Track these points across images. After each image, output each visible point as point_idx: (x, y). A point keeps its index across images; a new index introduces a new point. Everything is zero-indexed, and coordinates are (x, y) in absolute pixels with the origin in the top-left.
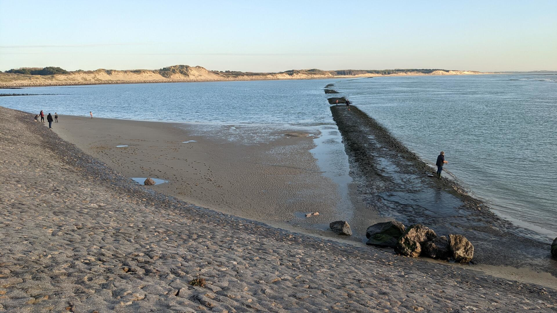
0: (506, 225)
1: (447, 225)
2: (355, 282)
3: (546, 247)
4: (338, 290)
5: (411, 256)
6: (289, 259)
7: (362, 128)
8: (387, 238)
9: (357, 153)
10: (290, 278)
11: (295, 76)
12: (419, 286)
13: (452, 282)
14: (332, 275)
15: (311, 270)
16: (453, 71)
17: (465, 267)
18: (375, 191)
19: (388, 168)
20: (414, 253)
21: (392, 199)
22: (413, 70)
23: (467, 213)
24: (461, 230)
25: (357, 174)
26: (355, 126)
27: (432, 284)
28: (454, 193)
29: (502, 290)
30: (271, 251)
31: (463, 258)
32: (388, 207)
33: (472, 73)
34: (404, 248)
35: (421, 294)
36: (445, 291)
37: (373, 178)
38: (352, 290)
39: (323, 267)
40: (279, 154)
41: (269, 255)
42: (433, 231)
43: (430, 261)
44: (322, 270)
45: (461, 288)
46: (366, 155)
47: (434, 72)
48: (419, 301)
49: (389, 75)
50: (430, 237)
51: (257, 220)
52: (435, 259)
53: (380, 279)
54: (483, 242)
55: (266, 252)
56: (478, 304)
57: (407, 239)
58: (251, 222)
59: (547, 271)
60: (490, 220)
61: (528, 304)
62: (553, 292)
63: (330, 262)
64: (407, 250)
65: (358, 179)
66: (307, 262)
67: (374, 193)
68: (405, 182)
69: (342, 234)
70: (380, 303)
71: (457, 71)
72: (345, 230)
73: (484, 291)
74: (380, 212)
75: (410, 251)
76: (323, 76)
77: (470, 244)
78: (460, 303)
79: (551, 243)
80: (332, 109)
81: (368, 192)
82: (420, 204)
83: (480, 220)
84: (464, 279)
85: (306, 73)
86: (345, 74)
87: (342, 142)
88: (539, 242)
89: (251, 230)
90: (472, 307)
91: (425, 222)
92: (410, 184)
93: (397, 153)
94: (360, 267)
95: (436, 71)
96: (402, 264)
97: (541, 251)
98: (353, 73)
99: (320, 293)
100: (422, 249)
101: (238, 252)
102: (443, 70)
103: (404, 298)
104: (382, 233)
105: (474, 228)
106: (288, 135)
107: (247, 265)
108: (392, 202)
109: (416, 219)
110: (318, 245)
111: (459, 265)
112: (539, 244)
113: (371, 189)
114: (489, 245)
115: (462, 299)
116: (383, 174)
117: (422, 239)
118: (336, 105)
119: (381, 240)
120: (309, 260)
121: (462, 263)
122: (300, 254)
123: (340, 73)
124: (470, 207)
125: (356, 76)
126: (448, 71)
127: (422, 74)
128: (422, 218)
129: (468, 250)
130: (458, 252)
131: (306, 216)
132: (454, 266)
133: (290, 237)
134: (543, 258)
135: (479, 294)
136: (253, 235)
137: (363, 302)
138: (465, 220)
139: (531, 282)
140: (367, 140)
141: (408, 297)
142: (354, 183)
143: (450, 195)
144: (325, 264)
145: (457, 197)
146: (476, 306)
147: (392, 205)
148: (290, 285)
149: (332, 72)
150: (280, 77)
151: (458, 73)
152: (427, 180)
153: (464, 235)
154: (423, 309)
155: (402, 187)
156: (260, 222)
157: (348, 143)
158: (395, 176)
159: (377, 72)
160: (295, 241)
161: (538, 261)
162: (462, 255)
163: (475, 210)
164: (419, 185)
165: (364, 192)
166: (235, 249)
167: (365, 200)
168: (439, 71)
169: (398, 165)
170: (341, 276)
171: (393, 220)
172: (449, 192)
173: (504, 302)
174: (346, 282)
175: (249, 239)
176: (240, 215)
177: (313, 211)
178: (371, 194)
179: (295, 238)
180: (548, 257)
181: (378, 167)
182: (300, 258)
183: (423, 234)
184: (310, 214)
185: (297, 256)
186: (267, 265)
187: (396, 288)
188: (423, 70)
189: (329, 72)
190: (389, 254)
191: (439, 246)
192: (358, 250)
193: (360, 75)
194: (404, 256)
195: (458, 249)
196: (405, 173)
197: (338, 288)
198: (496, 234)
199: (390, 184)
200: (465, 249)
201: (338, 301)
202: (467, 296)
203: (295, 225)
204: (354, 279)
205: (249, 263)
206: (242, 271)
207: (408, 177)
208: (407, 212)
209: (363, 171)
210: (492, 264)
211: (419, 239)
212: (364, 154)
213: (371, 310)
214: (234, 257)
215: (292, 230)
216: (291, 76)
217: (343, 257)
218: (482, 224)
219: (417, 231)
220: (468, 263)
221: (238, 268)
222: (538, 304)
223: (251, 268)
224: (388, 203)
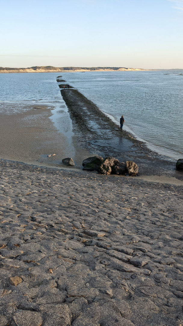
0: (155, 154)
1: (125, 156)
2: (75, 190)
3: (174, 164)
4: (65, 196)
5: (106, 174)
6: (37, 181)
7: (80, 103)
8: (94, 166)
9: (77, 118)
10: (37, 192)
11: (38, 70)
12: (109, 189)
13: (127, 186)
14: (62, 188)
15: (50, 187)
16: (129, 68)
17: (134, 178)
18: (87, 140)
19: (94, 126)
20: (108, 173)
21: (97, 144)
22: (108, 68)
23: (136, 149)
24: (132, 158)
25: (77, 131)
26: (75, 102)
27: (115, 187)
28: (129, 139)
29: (151, 188)
30: (26, 178)
31: (133, 173)
32: (94, 148)
33: (140, 70)
34: (102, 170)
35: (110, 193)
36: (122, 190)
37: (86, 133)
38: (73, 194)
39: (57, 184)
40: (30, 120)
41: (25, 180)
42: (117, 160)
43: (116, 176)
44: (56, 186)
45: (131, 188)
46: (82, 119)
47: (120, 69)
48: (108, 197)
49: (94, 71)
50: (116, 163)
51: (18, 161)
52: (119, 174)
53: (89, 187)
54: (143, 164)
55: (23, 178)
56: (138, 196)
57: (104, 165)
58: (14, 162)
59: (174, 177)
60: (147, 152)
61: (163, 194)
62: (176, 187)
63: (61, 181)
64: (104, 171)
65: (78, 133)
66: (48, 182)
67: (87, 141)
68: (103, 134)
69: (69, 165)
70: (87, 200)
71: (132, 68)
72: (71, 163)
73: (142, 189)
74: (90, 151)
75: (106, 171)
76: (55, 71)
77: (136, 165)
78: (129, 196)
79: (176, 162)
80: (61, 91)
81: (83, 140)
82: (111, 146)
83: (142, 153)
84: (133, 184)
85: (45, 68)
86: (68, 70)
87: (68, 112)
88: (170, 162)
89: (14, 167)
90: (135, 197)
91: (114, 155)
92: (106, 135)
93: (99, 117)
94: (78, 182)
96: (102, 179)
97: (171, 167)
98: (73, 69)
99: (54, 198)
100: (112, 170)
101: (5, 179)
102: (125, 68)
103: (100, 196)
104: (91, 163)
105: (139, 157)
106: (35, 108)
107: (11, 187)
108: (96, 145)
109: (109, 154)
110: (55, 172)
111: (131, 177)
112: (170, 163)
113: (85, 139)
114: (146, 165)
115: (130, 194)
116: (92, 130)
117: (112, 165)
118: (63, 89)
119: (90, 167)
120: (49, 181)
121: (132, 176)
122: (44, 178)
123: (65, 69)
124: (137, 146)
125: (75, 71)
127: (113, 70)
128: (113, 153)
129: (135, 169)
130: (130, 170)
131: (48, 156)
132: (128, 177)
133: (39, 169)
134: (172, 170)
135: (139, 191)
136: (15, 170)
137: (78, 201)
138: (134, 152)
139: (166, 183)
140: (82, 110)
141: (102, 195)
142: (75, 136)
143: (127, 140)
144: (59, 182)
145: (131, 141)
146: (137, 197)
147: (96, 147)
148: (37, 195)
149: (60, 68)
150: (28, 71)
151: (133, 70)
152: (115, 132)
153: (134, 161)
154: (110, 201)
155: (102, 137)
156: (20, 161)
157: (72, 112)
158: (98, 131)
159: (88, 69)
160: (41, 171)
161: (170, 172)
162: (132, 172)
163: (139, 147)
164: (111, 135)
165: (81, 141)
166: (3, 178)
167: (82, 145)
168: (122, 68)
169: (100, 124)
170: (67, 188)
171: (97, 155)
172: (127, 139)
173: (151, 194)
174: (70, 191)
175: (12, 172)
176: (7, 158)
177: (52, 153)
178: (85, 141)
179: (41, 169)
180: (174, 169)
181: (89, 126)
182: (44, 180)
183: (112, 162)
184: (51, 155)
185: (42, 179)
186: (23, 186)
187: (97, 191)
188: (113, 68)
189: (59, 68)
190: (95, 174)
191: (121, 168)
192: (78, 173)
193: (78, 70)
194: (102, 175)
195: (130, 169)
196: (103, 129)
197: (64, 195)
198: (150, 159)
199: (95, 135)
200: (134, 168)
201: (64, 201)
202: (133, 192)
203: (42, 162)
204: (74, 189)
205: (12, 186)
206: (7, 191)
207: (105, 131)
208: (104, 151)
209: (80, 129)
210: (147, 175)
211: (110, 165)
212: (81, 118)
213: (82, 204)
214: (3, 183)
215: (39, 165)
216: (35, 70)
217: (69, 177)
218: (143, 155)
219: (109, 161)
220: (135, 176)
221: (5, 189)
222: (168, 193)
223: (13, 188)
224: (94, 146)
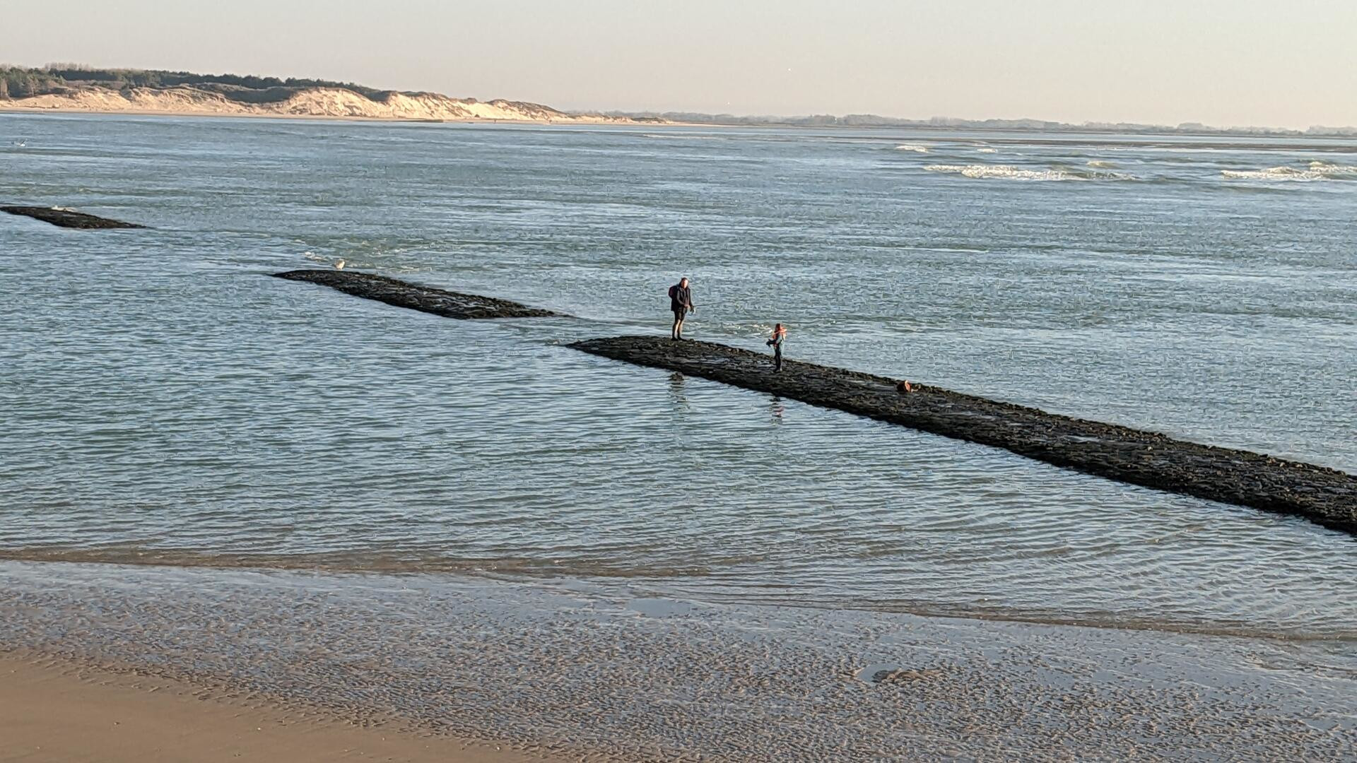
16: (408, 94)
71: (434, 96)
95: (315, 95)
102: (352, 88)
126: (381, 97)
127: (233, 109)
168: (331, 93)
